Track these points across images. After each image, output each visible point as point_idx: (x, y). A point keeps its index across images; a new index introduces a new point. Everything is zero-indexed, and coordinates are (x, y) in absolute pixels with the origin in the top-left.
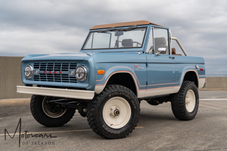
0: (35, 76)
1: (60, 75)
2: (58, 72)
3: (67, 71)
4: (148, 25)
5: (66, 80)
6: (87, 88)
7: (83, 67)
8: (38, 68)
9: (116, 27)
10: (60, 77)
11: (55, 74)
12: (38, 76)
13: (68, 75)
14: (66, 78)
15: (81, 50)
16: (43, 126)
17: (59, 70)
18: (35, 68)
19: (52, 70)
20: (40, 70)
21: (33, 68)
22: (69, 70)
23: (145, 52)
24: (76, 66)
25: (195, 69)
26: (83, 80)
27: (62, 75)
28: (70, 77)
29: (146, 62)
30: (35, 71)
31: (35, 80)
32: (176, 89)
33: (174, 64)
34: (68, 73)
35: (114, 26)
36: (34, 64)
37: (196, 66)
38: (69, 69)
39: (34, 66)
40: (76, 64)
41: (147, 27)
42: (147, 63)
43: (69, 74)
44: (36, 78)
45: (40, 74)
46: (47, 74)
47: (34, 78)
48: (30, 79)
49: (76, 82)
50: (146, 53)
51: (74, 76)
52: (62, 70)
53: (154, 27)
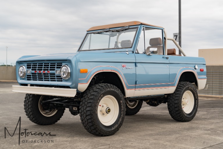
0: (28, 76)
1: (48, 74)
2: (46, 72)
3: (54, 70)
4: (139, 25)
5: (53, 80)
6: (70, 87)
7: (67, 66)
8: (30, 68)
9: (110, 28)
10: (48, 76)
11: (44, 74)
12: (30, 76)
13: (54, 74)
14: (53, 77)
15: (78, 51)
16: (35, 124)
17: (48, 70)
18: (27, 68)
19: (42, 70)
20: (32, 70)
21: (26, 68)
22: (56, 70)
23: (134, 52)
24: (61, 65)
25: (194, 70)
26: (67, 79)
27: (50, 74)
28: (57, 76)
29: (135, 61)
30: (28, 71)
31: (28, 80)
32: (171, 90)
33: (168, 64)
34: (54, 72)
35: (108, 27)
36: (27, 64)
37: (195, 67)
38: (56, 68)
39: (27, 66)
40: (62, 63)
41: (138, 27)
42: (136, 63)
43: (56, 73)
44: (29, 78)
45: (32, 74)
46: (38, 74)
47: (27, 78)
48: (23, 79)
49: (62, 81)
50: (136, 53)
51: (60, 75)
52: (50, 70)
53: (145, 27)
